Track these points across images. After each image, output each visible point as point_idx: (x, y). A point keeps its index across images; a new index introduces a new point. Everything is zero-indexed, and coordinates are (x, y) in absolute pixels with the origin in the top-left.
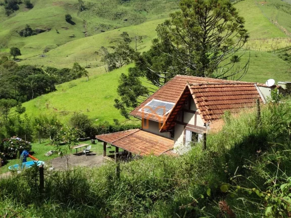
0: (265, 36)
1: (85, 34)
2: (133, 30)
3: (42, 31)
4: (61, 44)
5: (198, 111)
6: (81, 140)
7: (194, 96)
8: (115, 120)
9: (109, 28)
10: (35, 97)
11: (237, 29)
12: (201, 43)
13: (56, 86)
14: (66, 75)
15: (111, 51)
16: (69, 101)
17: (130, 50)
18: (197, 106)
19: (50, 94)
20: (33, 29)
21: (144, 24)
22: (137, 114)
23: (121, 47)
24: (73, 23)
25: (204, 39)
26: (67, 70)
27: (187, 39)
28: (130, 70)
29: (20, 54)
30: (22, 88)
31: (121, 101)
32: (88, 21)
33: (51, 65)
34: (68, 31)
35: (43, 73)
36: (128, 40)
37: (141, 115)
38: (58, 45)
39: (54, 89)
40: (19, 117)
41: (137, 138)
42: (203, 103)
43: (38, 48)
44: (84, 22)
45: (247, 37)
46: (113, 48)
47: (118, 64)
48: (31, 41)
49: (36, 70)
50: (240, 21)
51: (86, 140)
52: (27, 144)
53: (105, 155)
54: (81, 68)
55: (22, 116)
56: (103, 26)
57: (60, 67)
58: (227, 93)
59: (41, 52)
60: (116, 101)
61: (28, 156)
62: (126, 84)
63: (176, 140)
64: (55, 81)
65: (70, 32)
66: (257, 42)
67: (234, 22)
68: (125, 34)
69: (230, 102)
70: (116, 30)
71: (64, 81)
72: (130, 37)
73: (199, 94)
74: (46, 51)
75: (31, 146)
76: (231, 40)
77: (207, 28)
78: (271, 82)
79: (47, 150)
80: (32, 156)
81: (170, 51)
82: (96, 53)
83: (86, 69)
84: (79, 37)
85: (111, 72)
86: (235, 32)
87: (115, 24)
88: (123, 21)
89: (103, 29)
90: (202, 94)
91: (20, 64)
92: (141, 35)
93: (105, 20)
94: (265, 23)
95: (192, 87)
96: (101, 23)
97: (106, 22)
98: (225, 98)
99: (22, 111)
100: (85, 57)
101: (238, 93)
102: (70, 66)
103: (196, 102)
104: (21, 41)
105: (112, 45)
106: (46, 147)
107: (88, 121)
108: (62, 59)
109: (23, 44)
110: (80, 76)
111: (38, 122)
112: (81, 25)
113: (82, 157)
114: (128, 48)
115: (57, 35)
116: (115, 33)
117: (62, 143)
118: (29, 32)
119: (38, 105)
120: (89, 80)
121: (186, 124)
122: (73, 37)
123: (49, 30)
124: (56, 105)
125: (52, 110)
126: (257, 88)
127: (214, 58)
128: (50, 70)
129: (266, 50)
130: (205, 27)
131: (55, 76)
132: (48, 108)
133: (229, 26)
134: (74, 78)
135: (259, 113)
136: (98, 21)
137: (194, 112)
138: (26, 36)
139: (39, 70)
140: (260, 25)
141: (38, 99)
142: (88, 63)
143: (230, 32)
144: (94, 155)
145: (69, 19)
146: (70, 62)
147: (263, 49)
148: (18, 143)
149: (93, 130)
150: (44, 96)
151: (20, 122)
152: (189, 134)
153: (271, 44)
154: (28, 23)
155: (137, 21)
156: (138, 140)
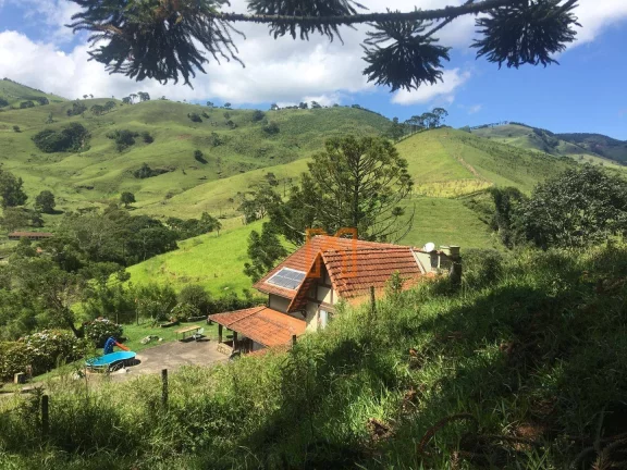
0: (447, 177)
1: (220, 176)
2: (280, 170)
3: (163, 172)
4: (188, 188)
5: (334, 285)
6: (193, 321)
7: (328, 267)
8: (245, 291)
9: (251, 167)
10: (147, 258)
11: (396, 174)
12: (353, 192)
13: (179, 243)
14: (193, 228)
15: (251, 198)
16: (192, 264)
17: (275, 196)
18: (332, 279)
19: (168, 254)
20: (152, 169)
21: (295, 162)
22: (262, 287)
23: (262, 192)
24: (204, 162)
25: (357, 187)
26: (194, 222)
27: (335, 187)
28: (265, 225)
29: (135, 201)
30: (133, 246)
31: (253, 266)
32: (224, 159)
33: (174, 215)
34: (197, 171)
35: (161, 226)
36: (274, 183)
37: (267, 289)
38: (185, 190)
39: (174, 247)
40: (121, 286)
41: (261, 318)
42: (340, 276)
43: (158, 193)
44: (219, 161)
45: (411, 184)
46: (252, 193)
47: (258, 214)
48: (149, 184)
49: (152, 222)
50: (402, 164)
51: (200, 320)
52: (116, 328)
53: (220, 342)
54: (211, 219)
55: (125, 285)
56: (242, 165)
57: (185, 217)
58: (373, 261)
59: (162, 198)
60: (247, 265)
61: (115, 345)
62: (258, 244)
63: (308, 322)
64: (176, 237)
65: (200, 173)
66: (436, 185)
67: (394, 165)
68: (270, 175)
69: (376, 273)
70: (259, 170)
71: (190, 236)
72: (277, 178)
73: (335, 264)
74: (169, 196)
75: (121, 330)
76: (388, 188)
77: (360, 173)
78: (430, 247)
79: (146, 334)
80: (122, 345)
81: (314, 202)
82: (231, 200)
83: (219, 220)
84: (212, 180)
85: (250, 225)
86: (395, 179)
87: (258, 162)
88: (268, 159)
89: (242, 168)
90: (339, 263)
91: (132, 213)
92: (290, 176)
93: (246, 157)
94: (447, 161)
95: (327, 254)
96: (241, 161)
97: (247, 160)
98: (370, 268)
99: (125, 278)
100: (219, 205)
101: (387, 261)
102: (198, 217)
103: (330, 274)
104: (137, 184)
105: (251, 190)
106: (143, 330)
107: (204, 294)
108: (188, 207)
109: (139, 188)
110: (210, 229)
111: (146, 293)
112: (214, 164)
113: (190, 343)
114: (271, 193)
115: (184, 177)
116: (257, 174)
117: (168, 323)
118: (146, 172)
119: (150, 268)
120: (219, 236)
121: (320, 302)
122: (204, 179)
123: (173, 170)
124: (175, 269)
125: (168, 275)
126: (413, 254)
127: (369, 211)
128: (172, 221)
129: (448, 195)
130: (358, 172)
131: (179, 230)
132: (163, 272)
133: (387, 171)
134: (204, 232)
135: (374, 305)
136: (236, 159)
137: (330, 287)
138: (143, 177)
139: (156, 222)
140: (442, 163)
141: (151, 261)
142: (223, 212)
143: (387, 178)
144: (207, 340)
145: (199, 157)
146: (199, 210)
147: (444, 194)
148: (105, 327)
149: (211, 305)
150: (160, 257)
151: (122, 292)
152: (323, 314)
153: (454, 188)
154: (146, 161)
155: (287, 158)
156: (262, 322)
